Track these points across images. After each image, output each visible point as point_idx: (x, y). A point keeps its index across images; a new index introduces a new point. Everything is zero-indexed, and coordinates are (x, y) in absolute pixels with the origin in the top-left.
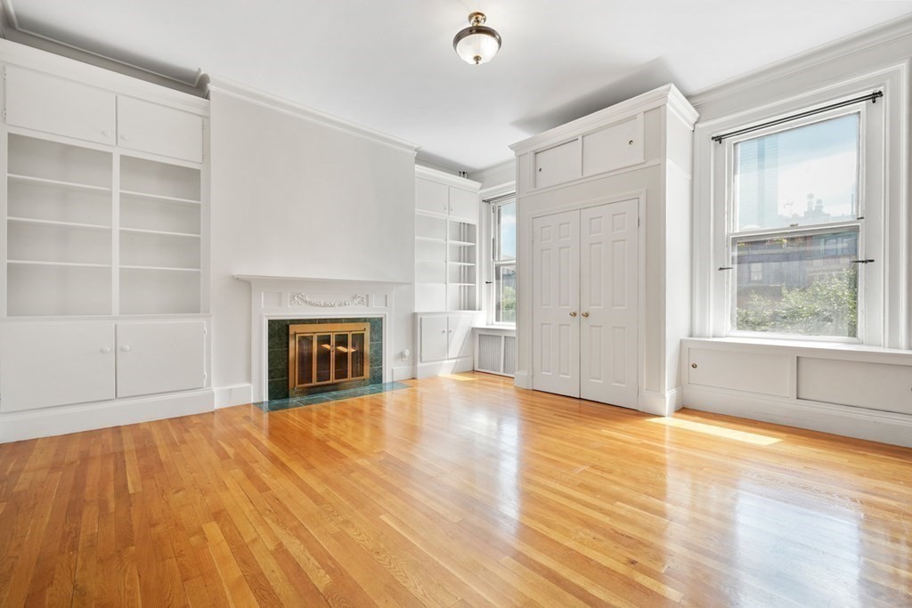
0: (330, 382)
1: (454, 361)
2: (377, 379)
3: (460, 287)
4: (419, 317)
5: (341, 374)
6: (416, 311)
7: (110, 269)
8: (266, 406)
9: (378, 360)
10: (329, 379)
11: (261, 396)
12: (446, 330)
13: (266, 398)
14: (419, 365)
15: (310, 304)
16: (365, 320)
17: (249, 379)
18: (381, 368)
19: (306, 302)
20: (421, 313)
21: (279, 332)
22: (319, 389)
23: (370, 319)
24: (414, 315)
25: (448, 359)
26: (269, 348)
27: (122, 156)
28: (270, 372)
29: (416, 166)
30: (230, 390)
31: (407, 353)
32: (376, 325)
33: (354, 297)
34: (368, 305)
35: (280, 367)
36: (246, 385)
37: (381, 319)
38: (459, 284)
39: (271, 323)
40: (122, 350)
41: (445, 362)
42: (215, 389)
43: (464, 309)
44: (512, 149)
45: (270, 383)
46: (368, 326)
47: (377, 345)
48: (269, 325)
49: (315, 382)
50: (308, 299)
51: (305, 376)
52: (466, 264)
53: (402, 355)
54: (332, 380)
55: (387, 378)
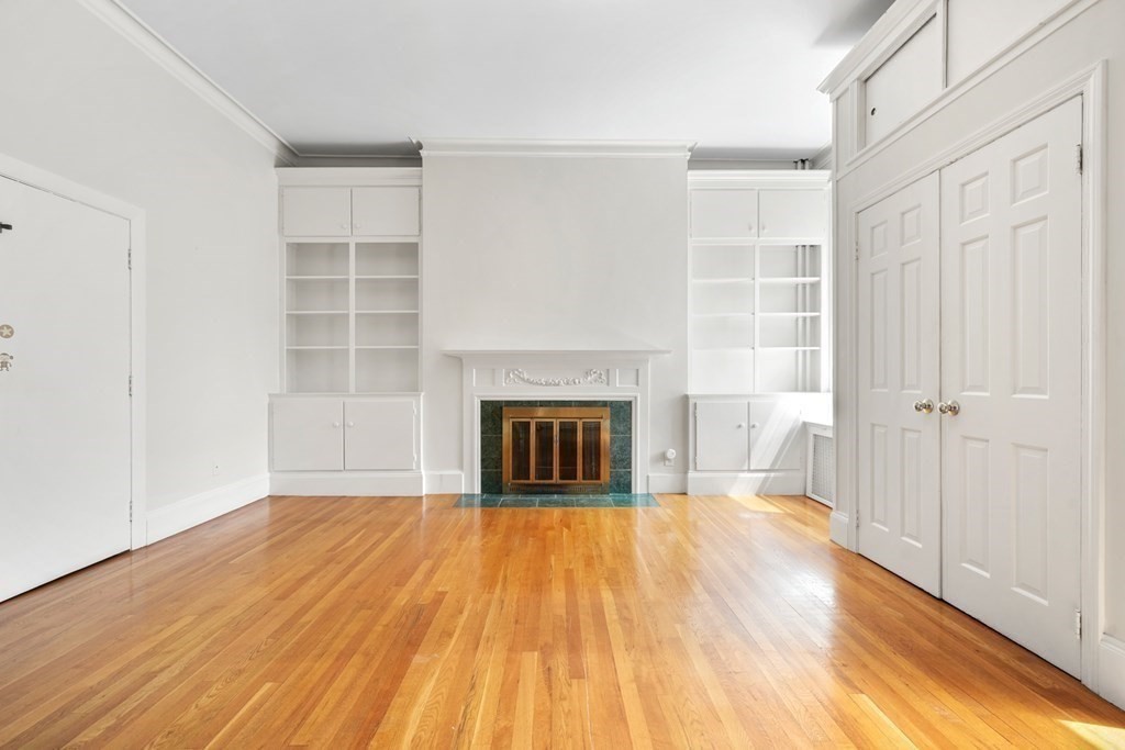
0: (553, 481)
1: (763, 475)
2: (623, 486)
3: (797, 352)
4: (691, 402)
5: (568, 472)
6: (689, 393)
7: (348, 350)
8: (477, 501)
9: (624, 459)
10: (552, 479)
11: (473, 487)
12: (744, 425)
13: (477, 490)
14: (691, 474)
15: (528, 381)
16: (605, 404)
17: (461, 467)
18: (630, 472)
19: (523, 379)
20: (696, 397)
21: (493, 413)
22: (538, 489)
23: (612, 402)
24: (686, 398)
25: (749, 471)
26: (482, 433)
27: (357, 244)
28: (483, 460)
29: (690, 172)
30: (441, 475)
31: (672, 453)
32: (622, 412)
33: (587, 373)
34: (608, 384)
35: (494, 456)
36: (458, 472)
37: (630, 402)
38: (796, 348)
39: (484, 404)
40: (349, 426)
41: (742, 475)
42: (423, 473)
43: (804, 390)
44: (823, 91)
45: (482, 473)
46: (607, 412)
47: (623, 439)
48: (482, 407)
49: (533, 480)
50: (526, 376)
51: (521, 470)
52: (808, 314)
53: (663, 457)
54: (556, 479)
55: (639, 487)
